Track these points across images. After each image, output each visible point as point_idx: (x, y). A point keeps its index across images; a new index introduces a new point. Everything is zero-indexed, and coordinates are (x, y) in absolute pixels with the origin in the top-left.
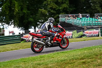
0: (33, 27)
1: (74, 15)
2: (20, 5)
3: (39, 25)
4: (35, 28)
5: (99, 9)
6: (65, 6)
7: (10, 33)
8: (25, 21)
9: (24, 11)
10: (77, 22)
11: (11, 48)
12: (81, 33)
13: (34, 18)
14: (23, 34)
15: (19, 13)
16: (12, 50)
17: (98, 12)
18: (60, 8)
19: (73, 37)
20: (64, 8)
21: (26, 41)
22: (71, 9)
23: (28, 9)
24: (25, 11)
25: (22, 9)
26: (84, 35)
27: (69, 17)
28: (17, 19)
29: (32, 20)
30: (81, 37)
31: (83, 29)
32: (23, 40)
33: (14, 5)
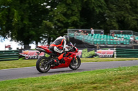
0: (35, 42)
1: (86, 30)
2: (20, 15)
3: (42, 39)
4: (37, 44)
5: (116, 25)
6: (75, 18)
7: (6, 47)
8: (25, 34)
9: (24, 22)
10: (89, 39)
11: (7, 66)
12: (92, 52)
13: (36, 32)
14: (22, 49)
15: (18, 24)
16: (7, 68)
17: (114, 28)
18: (69, 21)
19: (83, 56)
20: (74, 21)
21: (25, 59)
22: (82, 23)
23: (30, 20)
24: (26, 22)
25: (22, 20)
26: (96, 55)
27: (78, 32)
28: (15, 31)
29: (34, 33)
30: (92, 57)
31: (95, 47)
32: (21, 57)
33: (13, 14)
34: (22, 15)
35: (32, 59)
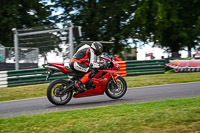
0: (186, 48)
2: (166, 10)
3: (196, 44)
4: (189, 50)
7: (147, 55)
8: (173, 37)
9: (172, 20)
11: (148, 81)
13: (188, 33)
14: (169, 59)
15: (163, 23)
16: (150, 84)
21: (174, 72)
23: (180, 16)
24: (174, 20)
25: (169, 17)
28: (159, 33)
29: (185, 35)
32: (168, 69)
33: (156, 9)
34: (168, 10)
35: (183, 72)
